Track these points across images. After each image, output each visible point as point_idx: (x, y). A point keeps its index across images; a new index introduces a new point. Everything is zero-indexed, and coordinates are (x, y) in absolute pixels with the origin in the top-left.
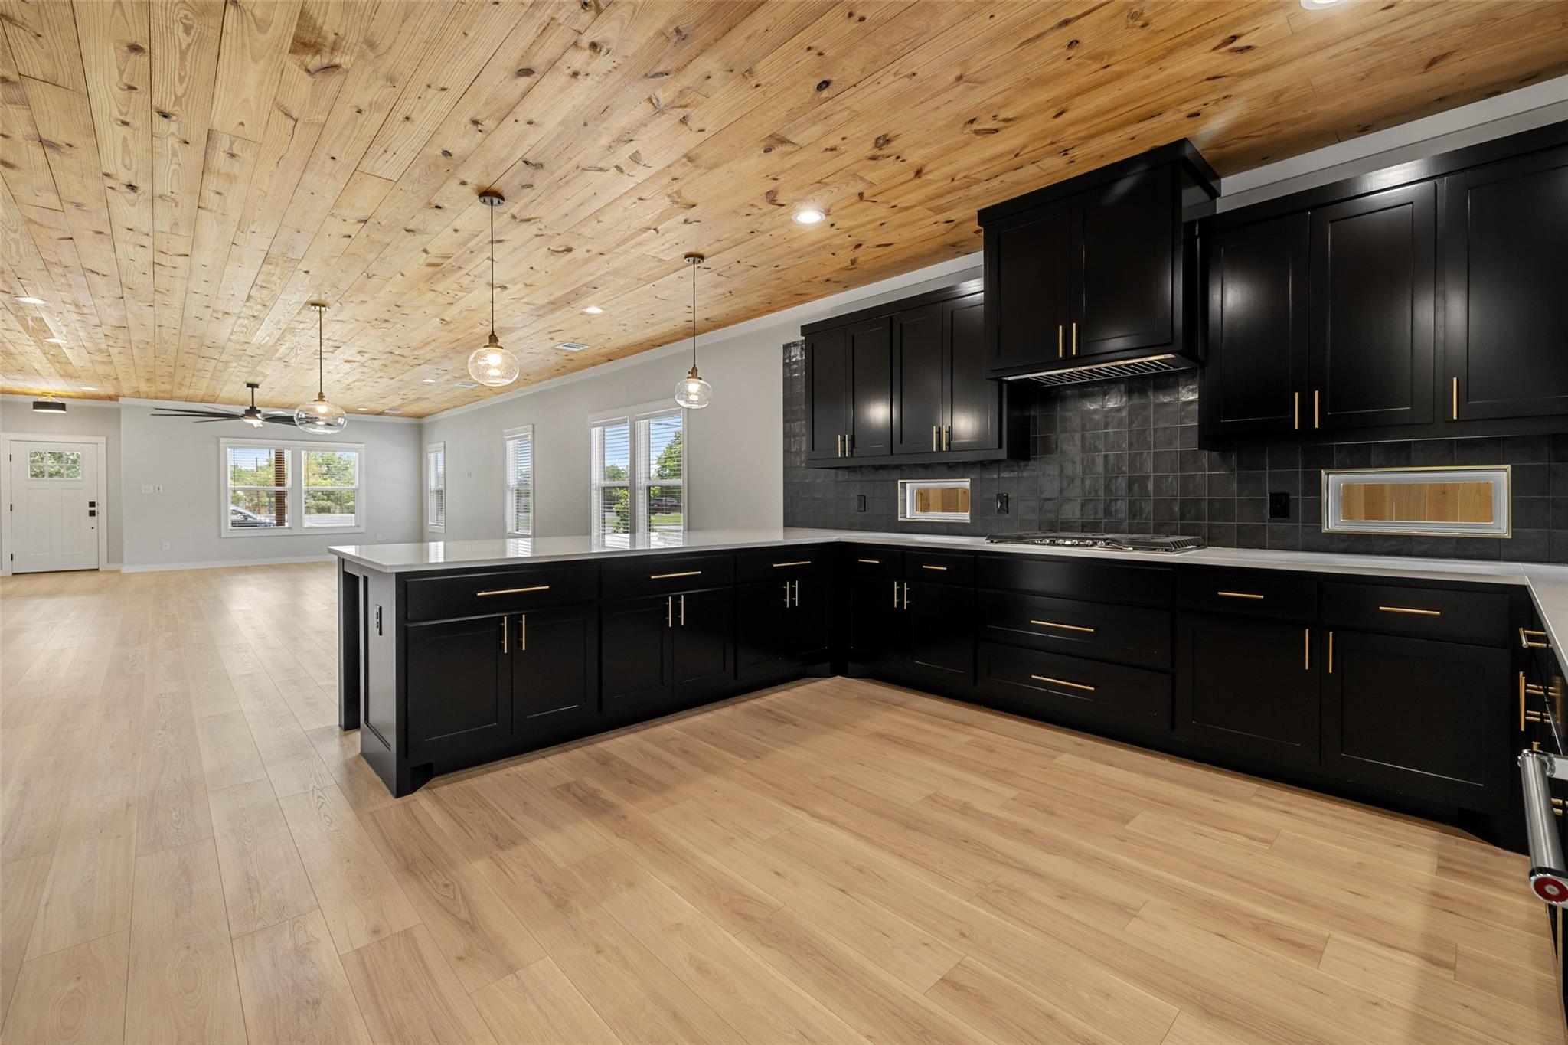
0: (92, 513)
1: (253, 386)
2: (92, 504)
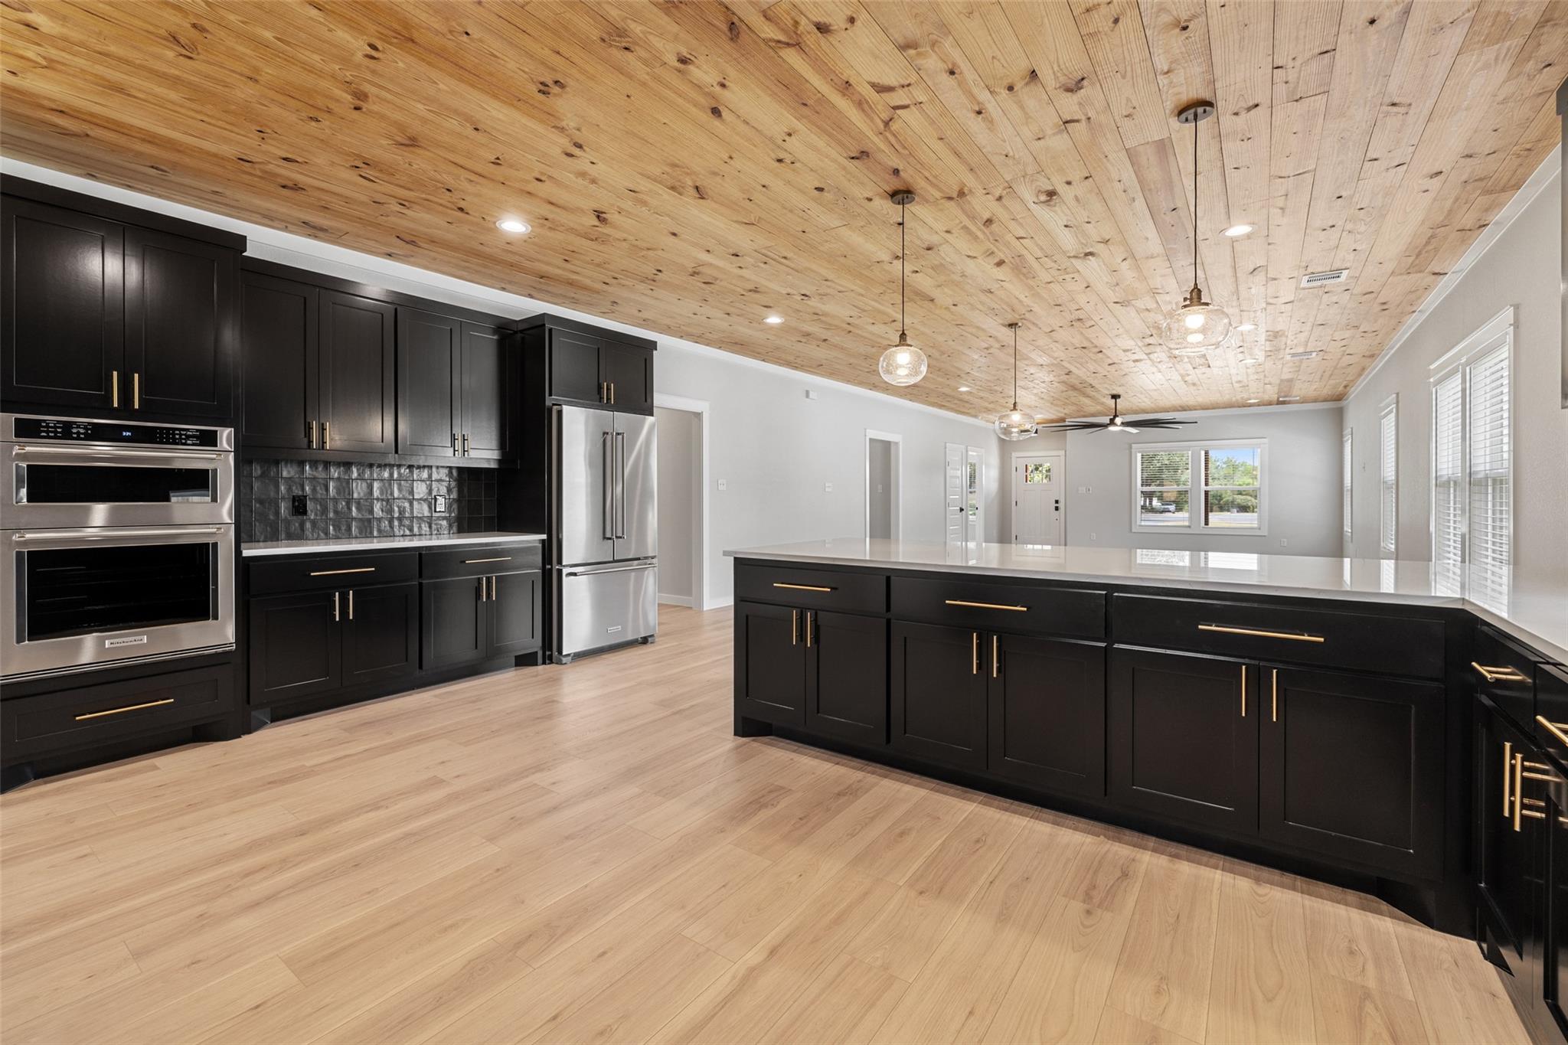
0: (1057, 509)
1: (1115, 397)
2: (1057, 502)
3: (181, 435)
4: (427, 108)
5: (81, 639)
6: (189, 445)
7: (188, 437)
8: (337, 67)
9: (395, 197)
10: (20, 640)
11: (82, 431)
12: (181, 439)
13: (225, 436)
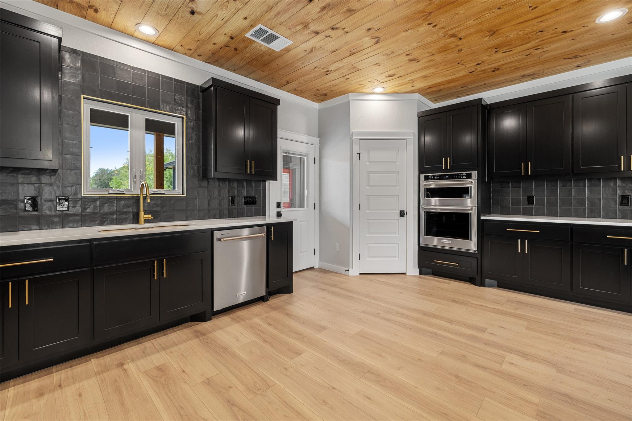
3: (461, 175)
4: (472, 20)
5: (434, 238)
6: (463, 179)
7: (463, 176)
8: (436, 35)
9: (532, 48)
10: (425, 235)
11: (437, 177)
12: (461, 177)
13: (474, 174)
